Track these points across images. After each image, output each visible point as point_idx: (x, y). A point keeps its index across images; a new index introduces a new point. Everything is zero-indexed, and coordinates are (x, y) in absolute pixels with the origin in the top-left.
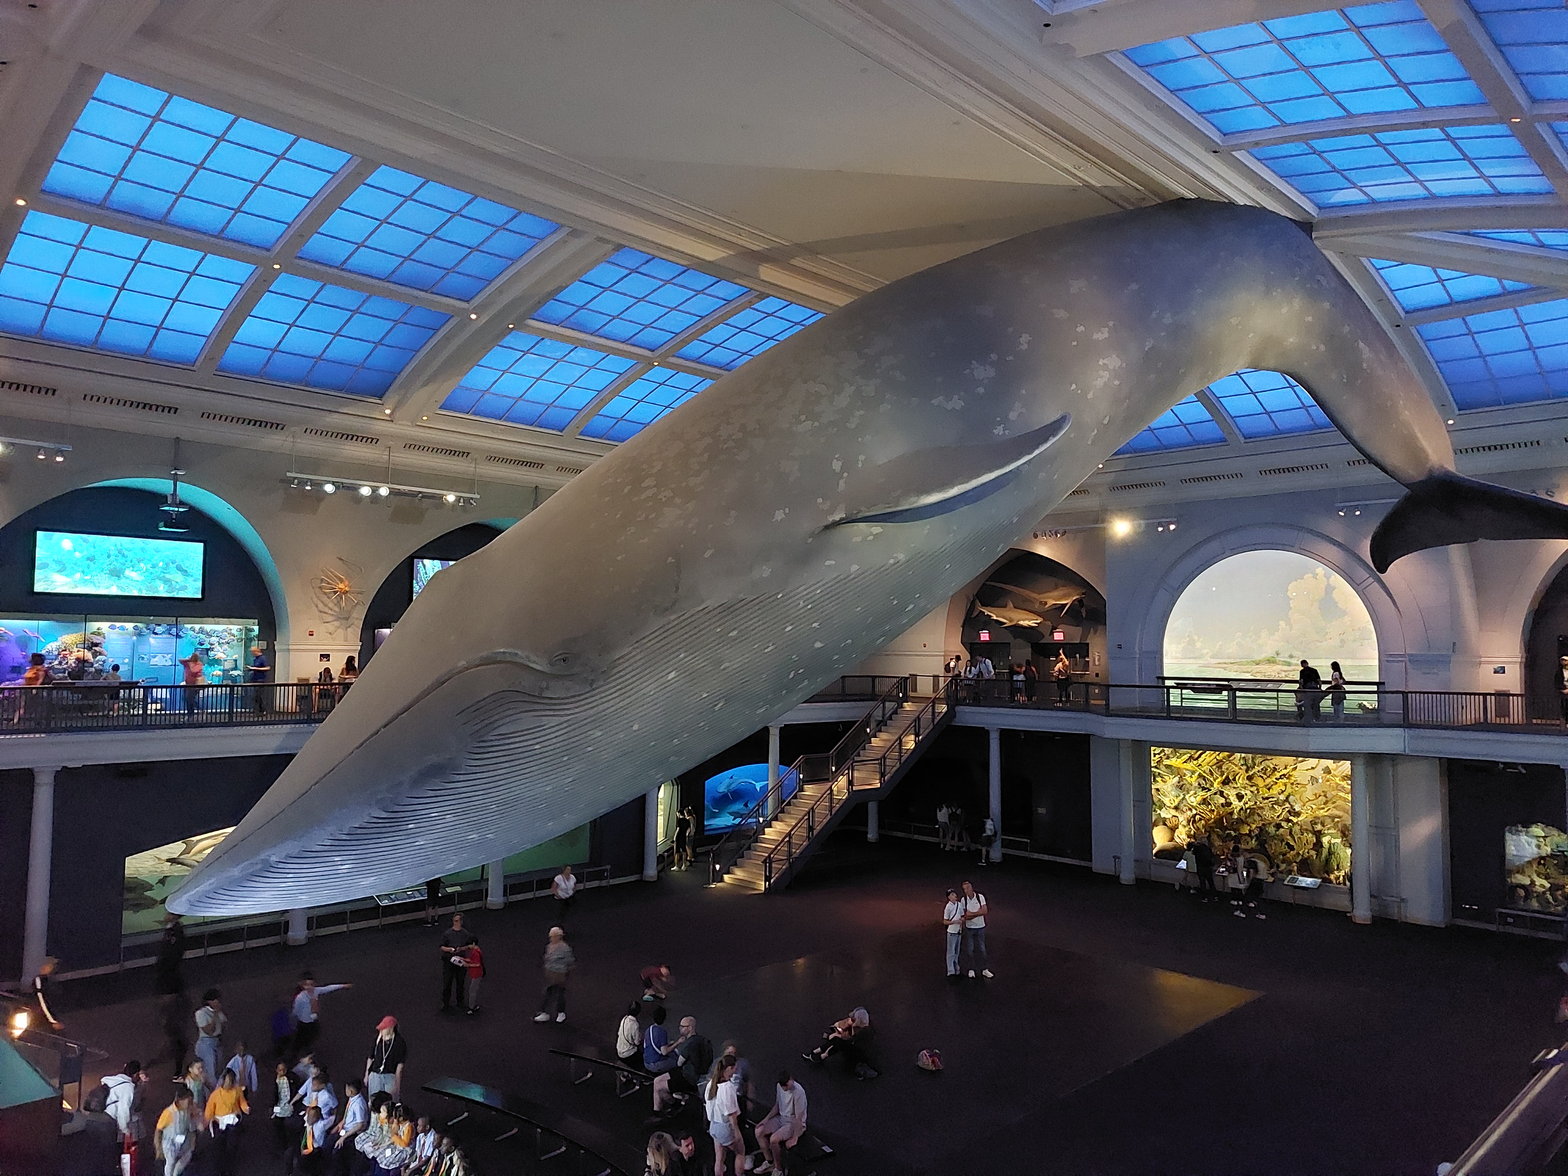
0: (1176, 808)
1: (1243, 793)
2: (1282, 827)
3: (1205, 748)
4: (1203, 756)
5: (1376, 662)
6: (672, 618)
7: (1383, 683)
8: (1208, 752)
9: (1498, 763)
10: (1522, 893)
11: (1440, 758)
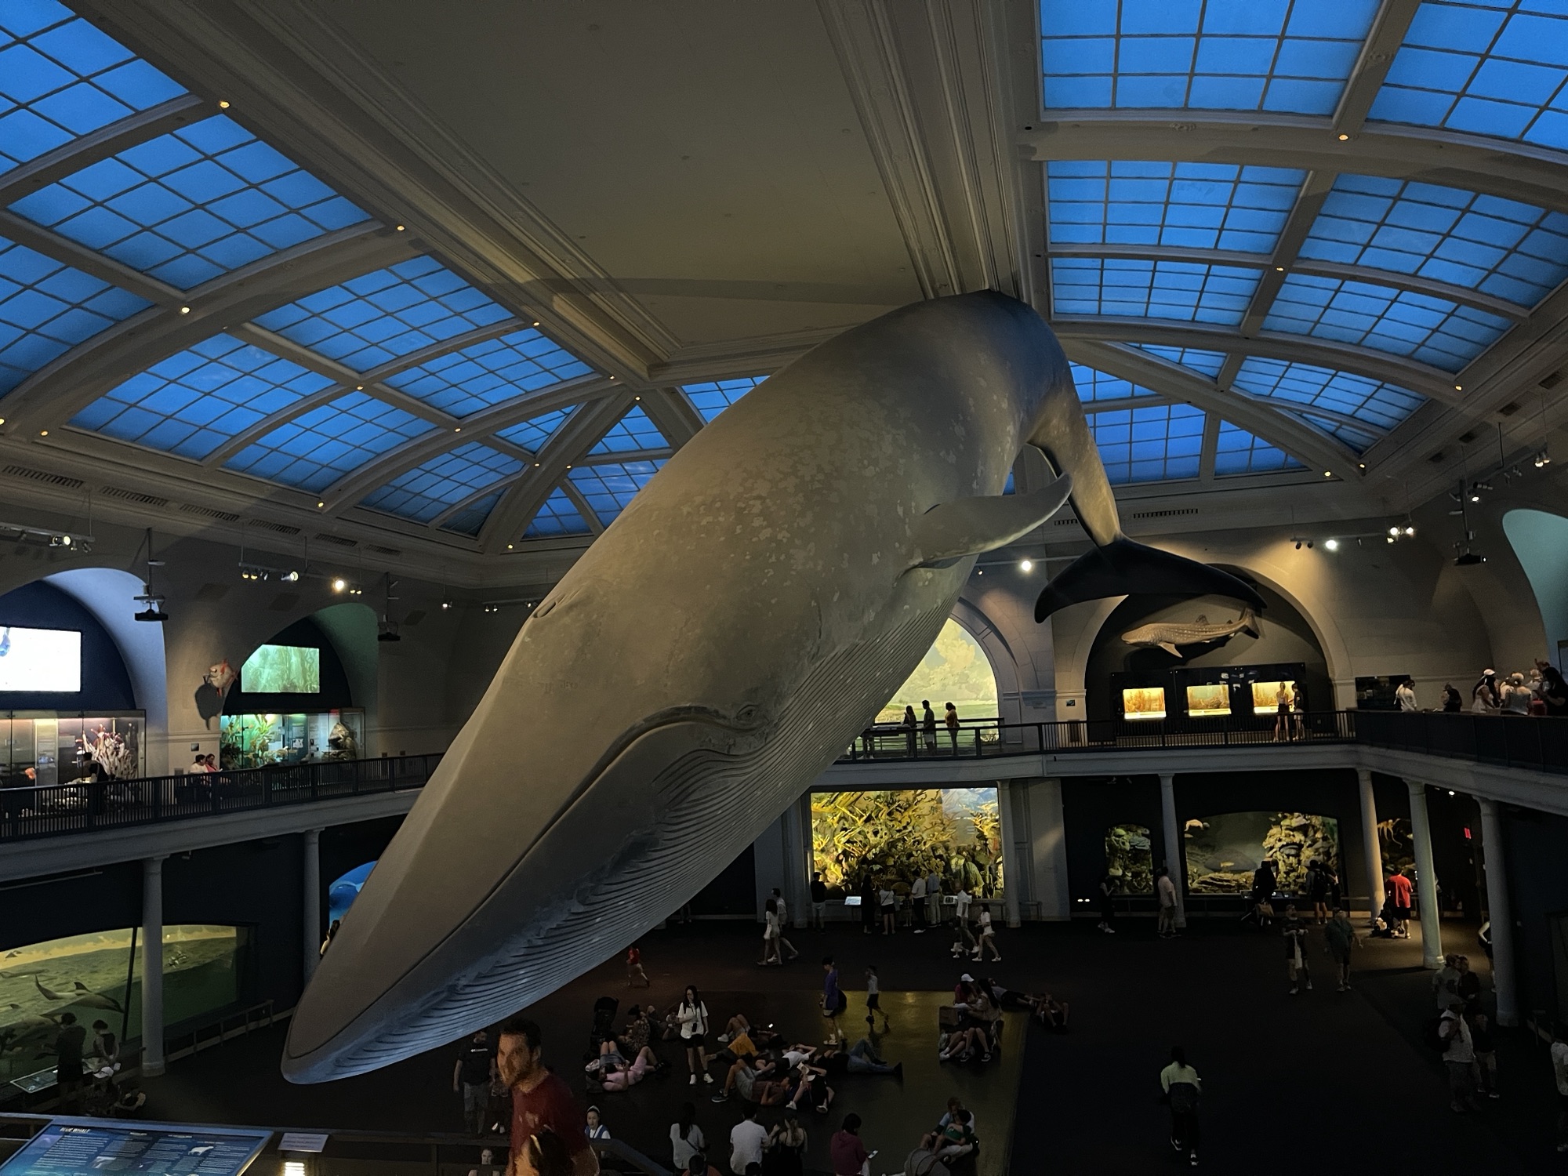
0: (823, 851)
1: (879, 828)
2: (913, 856)
3: (841, 789)
4: (840, 798)
5: (996, 702)
6: (818, 664)
7: (1003, 719)
8: (845, 794)
9: (1112, 777)
10: (1118, 882)
11: (1063, 779)
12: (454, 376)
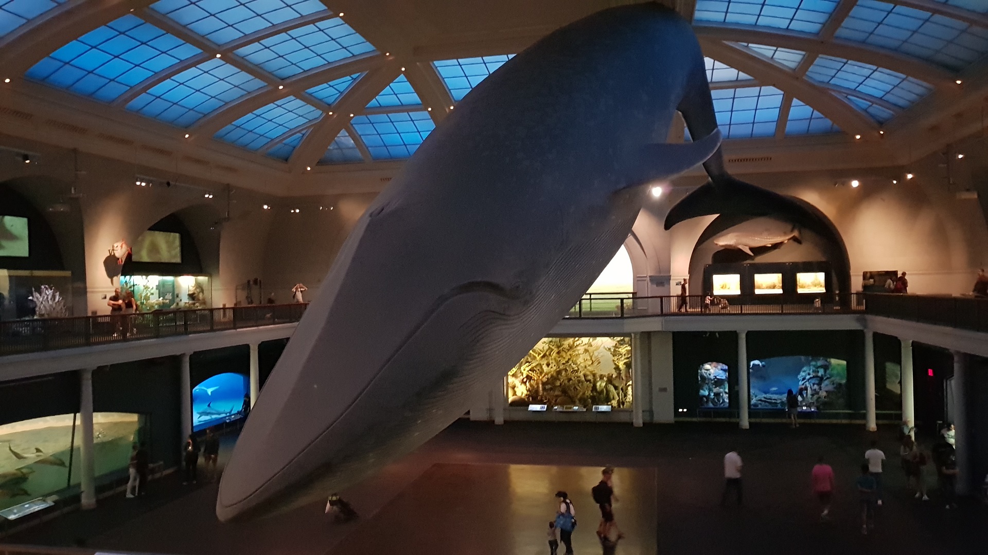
0: (514, 376)
1: (551, 362)
2: (572, 380)
5: (632, 282)
7: (636, 293)
9: (706, 332)
12: (281, 49)
